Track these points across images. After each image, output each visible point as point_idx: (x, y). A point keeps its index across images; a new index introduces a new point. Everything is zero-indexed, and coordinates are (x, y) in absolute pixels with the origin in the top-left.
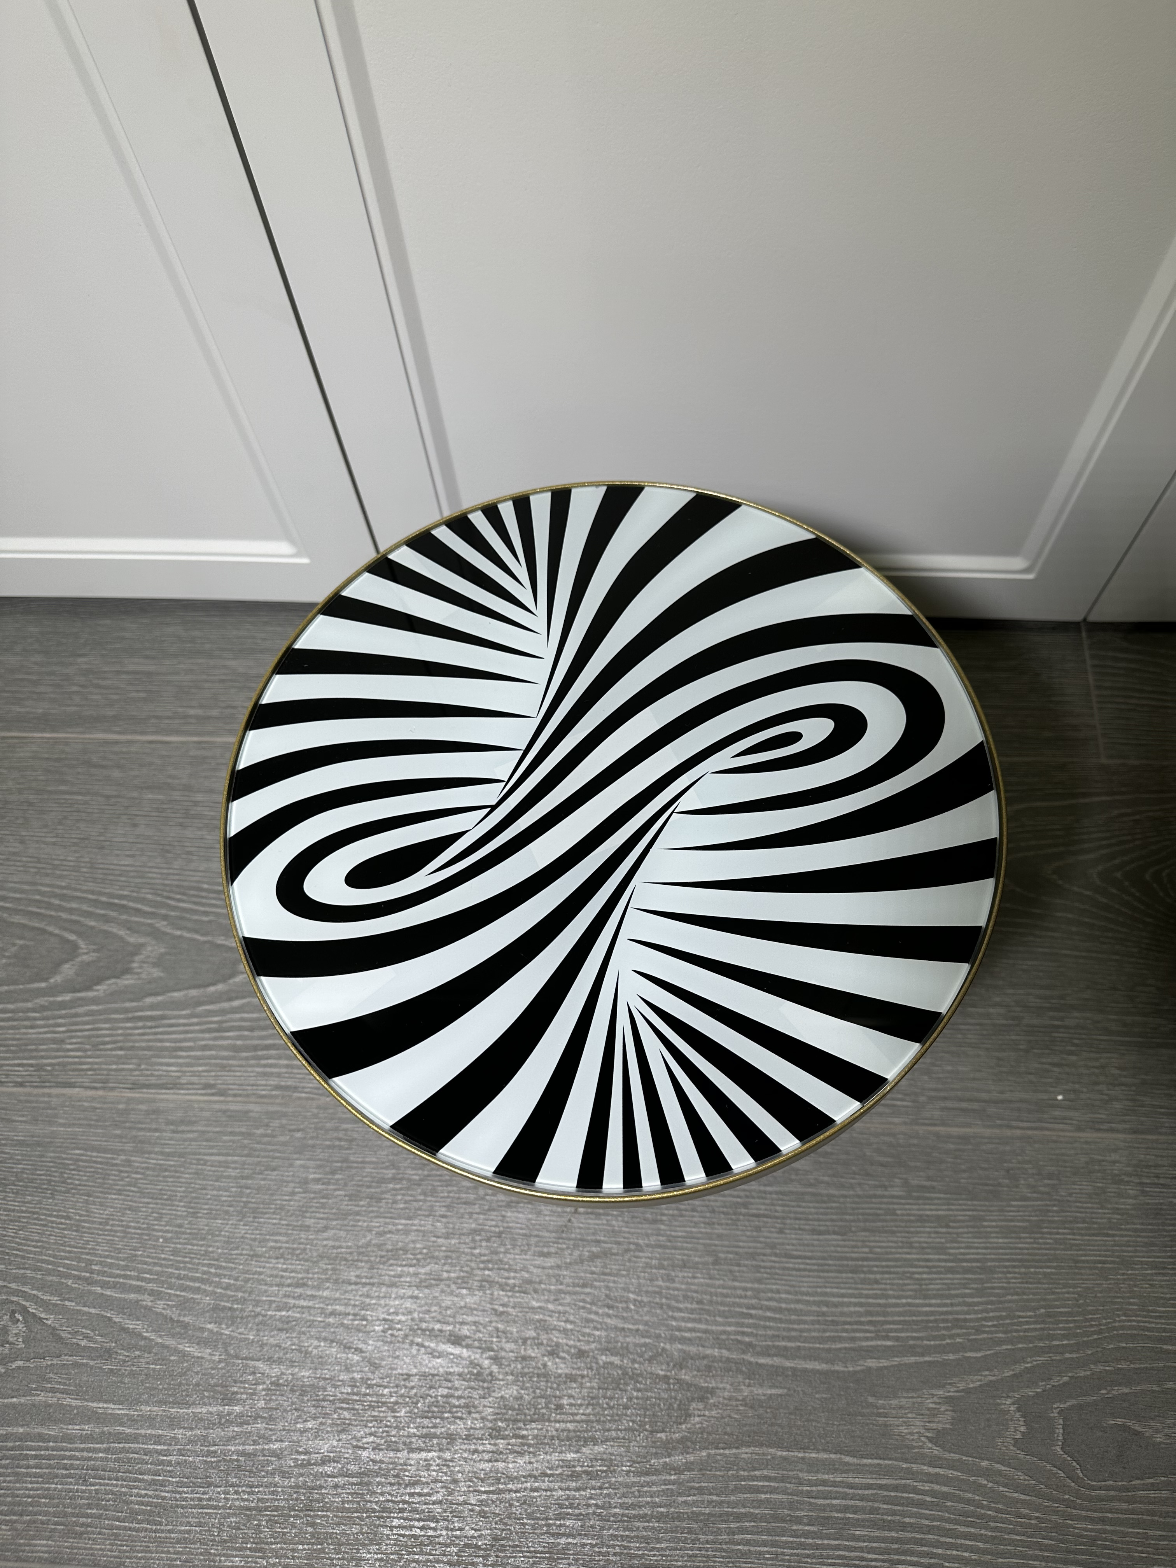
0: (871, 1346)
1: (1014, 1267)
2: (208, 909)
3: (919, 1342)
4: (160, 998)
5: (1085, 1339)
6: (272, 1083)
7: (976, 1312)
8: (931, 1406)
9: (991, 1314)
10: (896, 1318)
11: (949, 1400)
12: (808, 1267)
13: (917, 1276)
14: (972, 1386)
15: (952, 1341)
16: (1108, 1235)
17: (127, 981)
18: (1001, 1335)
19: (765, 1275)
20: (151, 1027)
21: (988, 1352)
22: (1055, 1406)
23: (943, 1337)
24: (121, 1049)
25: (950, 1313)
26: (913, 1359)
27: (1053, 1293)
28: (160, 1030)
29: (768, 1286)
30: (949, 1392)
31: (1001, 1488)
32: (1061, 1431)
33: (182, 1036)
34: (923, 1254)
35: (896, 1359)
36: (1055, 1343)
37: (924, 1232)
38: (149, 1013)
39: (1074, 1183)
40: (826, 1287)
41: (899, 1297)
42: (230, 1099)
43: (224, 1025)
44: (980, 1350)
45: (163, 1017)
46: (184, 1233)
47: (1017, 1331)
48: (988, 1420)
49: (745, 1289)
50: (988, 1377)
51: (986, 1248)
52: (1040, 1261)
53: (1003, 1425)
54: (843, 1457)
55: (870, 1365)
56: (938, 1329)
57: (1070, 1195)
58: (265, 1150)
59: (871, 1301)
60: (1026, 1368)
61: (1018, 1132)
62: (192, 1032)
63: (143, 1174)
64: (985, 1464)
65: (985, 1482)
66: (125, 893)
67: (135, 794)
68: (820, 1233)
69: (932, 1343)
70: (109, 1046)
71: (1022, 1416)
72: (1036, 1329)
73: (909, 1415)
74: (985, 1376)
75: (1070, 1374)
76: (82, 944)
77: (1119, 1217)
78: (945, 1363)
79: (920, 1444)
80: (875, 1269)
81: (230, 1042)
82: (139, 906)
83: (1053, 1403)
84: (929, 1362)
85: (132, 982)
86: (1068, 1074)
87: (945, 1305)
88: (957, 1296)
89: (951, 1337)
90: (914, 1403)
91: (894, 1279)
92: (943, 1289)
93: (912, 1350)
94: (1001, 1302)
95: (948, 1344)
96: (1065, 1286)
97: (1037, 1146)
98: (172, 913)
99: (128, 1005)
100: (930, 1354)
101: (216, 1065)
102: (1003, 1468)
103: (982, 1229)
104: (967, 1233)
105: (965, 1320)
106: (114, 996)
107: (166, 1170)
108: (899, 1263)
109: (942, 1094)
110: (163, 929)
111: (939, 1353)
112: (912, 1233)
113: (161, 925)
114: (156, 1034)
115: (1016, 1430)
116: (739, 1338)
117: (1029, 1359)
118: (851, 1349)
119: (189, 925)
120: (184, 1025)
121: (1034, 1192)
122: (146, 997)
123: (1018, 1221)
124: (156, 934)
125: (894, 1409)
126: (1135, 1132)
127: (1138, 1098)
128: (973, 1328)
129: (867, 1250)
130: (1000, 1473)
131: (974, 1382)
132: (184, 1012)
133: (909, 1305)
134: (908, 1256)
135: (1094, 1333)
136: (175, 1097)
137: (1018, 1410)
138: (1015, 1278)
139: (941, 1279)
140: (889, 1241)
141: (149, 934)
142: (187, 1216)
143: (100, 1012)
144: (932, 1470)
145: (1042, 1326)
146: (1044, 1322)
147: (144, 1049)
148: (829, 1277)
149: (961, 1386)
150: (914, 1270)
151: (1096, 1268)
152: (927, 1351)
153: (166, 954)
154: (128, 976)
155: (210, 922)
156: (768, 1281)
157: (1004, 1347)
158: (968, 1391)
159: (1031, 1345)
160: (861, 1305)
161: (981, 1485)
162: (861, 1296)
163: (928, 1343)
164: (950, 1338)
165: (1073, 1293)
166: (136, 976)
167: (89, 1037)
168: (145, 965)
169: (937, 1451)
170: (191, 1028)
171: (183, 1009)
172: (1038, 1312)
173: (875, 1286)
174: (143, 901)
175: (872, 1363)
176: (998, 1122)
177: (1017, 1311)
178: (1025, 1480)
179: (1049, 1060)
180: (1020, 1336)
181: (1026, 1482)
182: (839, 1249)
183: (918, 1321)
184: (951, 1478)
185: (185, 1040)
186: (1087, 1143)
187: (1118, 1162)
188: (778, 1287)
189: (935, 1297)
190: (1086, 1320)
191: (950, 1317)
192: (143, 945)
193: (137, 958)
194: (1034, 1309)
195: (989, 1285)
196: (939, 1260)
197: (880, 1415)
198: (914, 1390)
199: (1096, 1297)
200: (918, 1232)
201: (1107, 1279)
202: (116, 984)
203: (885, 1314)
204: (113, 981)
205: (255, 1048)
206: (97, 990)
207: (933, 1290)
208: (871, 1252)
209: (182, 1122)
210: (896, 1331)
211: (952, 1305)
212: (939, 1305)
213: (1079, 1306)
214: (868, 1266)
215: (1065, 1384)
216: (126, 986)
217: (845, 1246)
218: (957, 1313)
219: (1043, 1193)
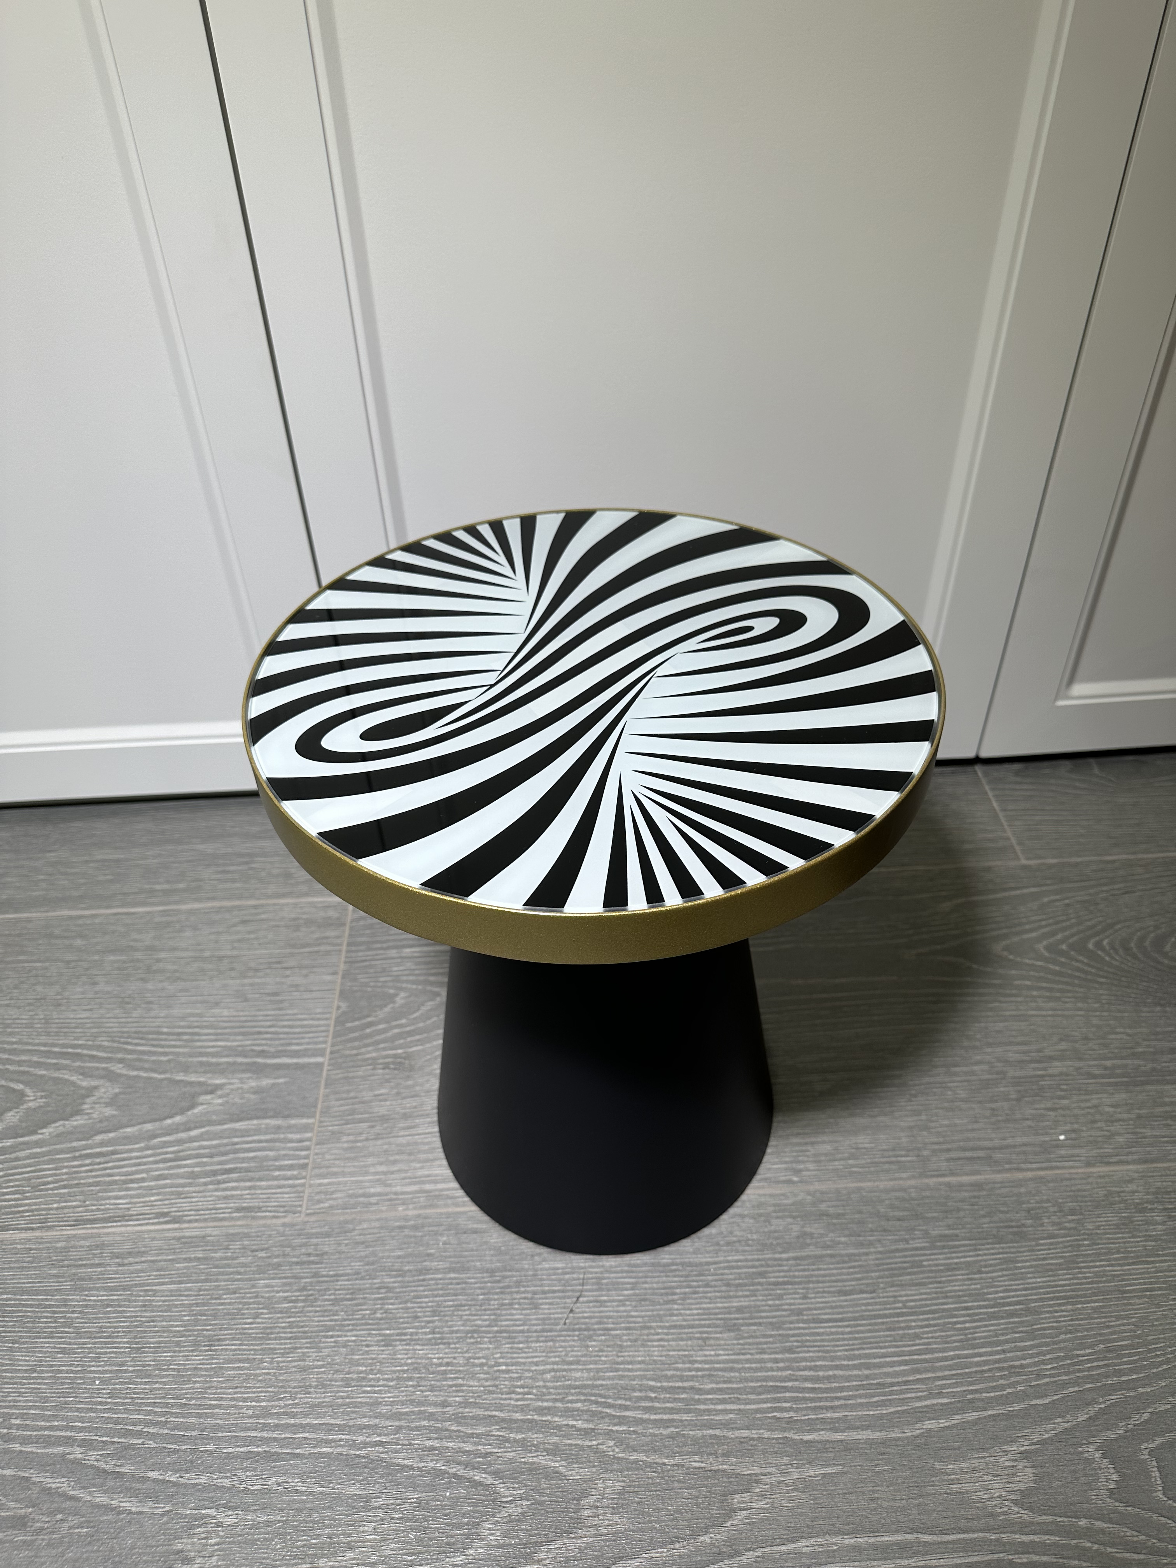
0: (926, 1406)
1: (1060, 1305)
2: (167, 1050)
3: (977, 1396)
4: (111, 1135)
5: (1154, 1371)
6: (232, 1205)
7: (1032, 1356)
8: (1007, 1464)
9: (1048, 1357)
10: (947, 1373)
11: (1025, 1455)
12: (840, 1330)
13: (959, 1326)
14: (1046, 1436)
15: (1014, 1390)
16: (1148, 1263)
17: (78, 1121)
18: (1064, 1377)
19: (795, 1344)
20: (100, 1163)
21: (1055, 1397)
22: (1143, 1447)
23: (1003, 1388)
24: (64, 1187)
25: (1005, 1360)
26: (975, 1415)
27: (1108, 1327)
28: (110, 1164)
29: (801, 1355)
30: (1023, 1446)
31: (1109, 1550)
32: (1157, 1474)
33: (134, 1169)
34: (961, 1303)
35: (957, 1417)
36: (1123, 1378)
37: (957, 1280)
38: (98, 1150)
39: (1099, 1216)
40: (864, 1349)
41: (944, 1350)
42: (186, 1225)
43: (181, 1154)
44: (1046, 1396)
45: (114, 1153)
46: (126, 1371)
47: (1079, 1371)
48: (1074, 1471)
49: (776, 1361)
50: (1060, 1424)
51: (1026, 1289)
52: (1084, 1296)
53: (1092, 1475)
54: (920, 1535)
55: (929, 1427)
56: (993, 1379)
57: (1098, 1227)
58: (223, 1274)
59: (915, 1357)
60: (1101, 1409)
61: (1029, 1174)
62: (145, 1164)
63: (80, 1312)
64: (1083, 1522)
65: (1089, 1545)
66: (80, 1042)
67: (96, 958)
68: (846, 1293)
69: (992, 1394)
70: (51, 1186)
71: (1111, 1463)
72: (1099, 1367)
73: (986, 1478)
74: (1058, 1423)
75: (1150, 1410)
76: (28, 1091)
77: (1153, 1243)
78: (1009, 1416)
79: (1005, 1509)
80: (913, 1324)
81: (186, 1169)
82: (94, 1053)
83: (1140, 1444)
84: (994, 1415)
85: (82, 1122)
86: (1064, 1116)
87: (997, 1353)
88: (1007, 1341)
89: (1010, 1386)
90: (987, 1463)
91: (935, 1331)
92: (990, 1337)
93: (970, 1405)
94: (1054, 1343)
95: (1009, 1393)
96: (1118, 1318)
97: (1051, 1185)
98: (130, 1057)
99: (75, 1144)
100: (993, 1408)
101: (172, 1193)
102: (1106, 1525)
103: (1017, 1271)
104: (1003, 1276)
105: (1022, 1366)
106: (60, 1137)
107: (108, 1306)
108: (937, 1315)
109: (944, 1147)
110: (119, 1071)
111: (1003, 1404)
112: (944, 1282)
113: (118, 1068)
114: (105, 1169)
115: (1108, 1480)
116: (778, 1415)
117: (1101, 1400)
118: (903, 1412)
119: (147, 1065)
120: (137, 1158)
121: (1060, 1229)
122: (96, 1135)
123: (1052, 1258)
124: (111, 1077)
125: (967, 1473)
126: (1145, 1162)
127: (1138, 1130)
128: (1031, 1373)
129: (900, 1305)
130: (1103, 1531)
131: (1048, 1431)
132: (137, 1146)
133: (959, 1357)
134: (946, 1307)
135: (1161, 1363)
136: (123, 1229)
137: (1104, 1456)
138: (1064, 1316)
139: (986, 1326)
140: (921, 1294)
141: (102, 1077)
142: (130, 1353)
143: (43, 1154)
144: (1024, 1538)
145: (1106, 1362)
146: (1105, 1358)
147: (90, 1185)
148: (865, 1338)
149: (1036, 1438)
150: (955, 1320)
151: (1145, 1296)
152: (988, 1403)
153: (120, 1093)
154: (78, 1117)
155: (169, 1061)
156: (799, 1349)
157: (1072, 1390)
158: (1043, 1442)
159: (1099, 1384)
160: (906, 1363)
161: (1084, 1549)
162: (902, 1354)
163: (988, 1395)
164: (1010, 1388)
165: (1129, 1324)
166: (86, 1117)
167: (29, 1179)
168: (97, 1106)
169: (1026, 1515)
170: (145, 1160)
171: (136, 1143)
172: (1097, 1349)
173: (918, 1342)
174: (99, 1048)
175: (929, 1425)
176: (1007, 1166)
177: (1075, 1349)
178: (1133, 1536)
179: (1043, 1106)
180: (1085, 1376)
181: (1136, 1539)
182: (870, 1308)
183: (971, 1372)
184: (1050, 1545)
185: (137, 1172)
186: (1100, 1177)
187: (1136, 1192)
188: (811, 1354)
189: (983, 1345)
190: (1150, 1351)
191: (1005, 1365)
192: (96, 1088)
193: (88, 1100)
194: (1091, 1346)
195: (1039, 1326)
196: (980, 1307)
197: (952, 1482)
198: (984, 1449)
199: (1153, 1325)
200: (950, 1281)
201: (1158, 1306)
202: (64, 1126)
203: (933, 1370)
204: (61, 1122)
205: (214, 1173)
206: (42, 1134)
207: (980, 1338)
208: (905, 1307)
209: (130, 1254)
210: (950, 1386)
211: (1004, 1351)
212: (991, 1354)
213: (1138, 1337)
214: (905, 1321)
215: (1147, 1422)
216: (75, 1127)
217: (876, 1304)
218: (1012, 1359)
219: (1070, 1229)
